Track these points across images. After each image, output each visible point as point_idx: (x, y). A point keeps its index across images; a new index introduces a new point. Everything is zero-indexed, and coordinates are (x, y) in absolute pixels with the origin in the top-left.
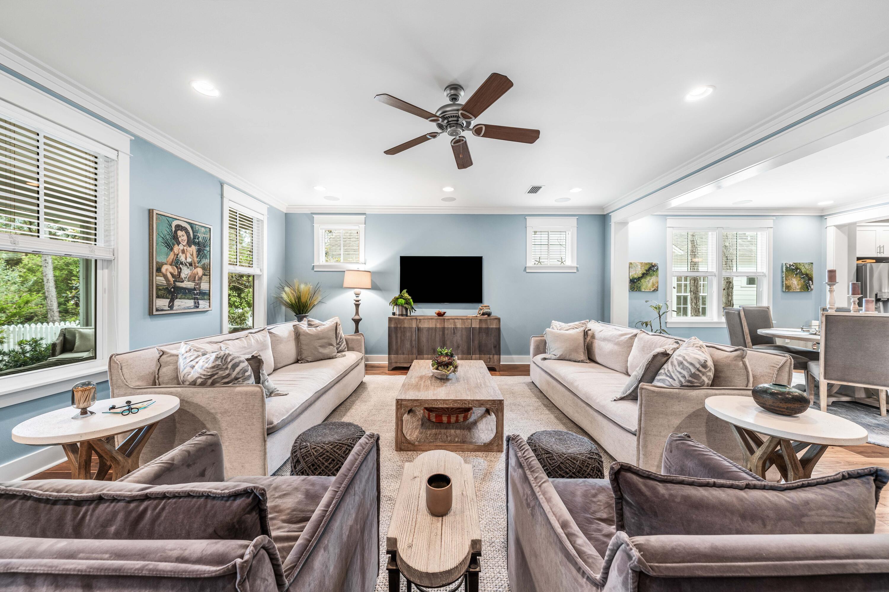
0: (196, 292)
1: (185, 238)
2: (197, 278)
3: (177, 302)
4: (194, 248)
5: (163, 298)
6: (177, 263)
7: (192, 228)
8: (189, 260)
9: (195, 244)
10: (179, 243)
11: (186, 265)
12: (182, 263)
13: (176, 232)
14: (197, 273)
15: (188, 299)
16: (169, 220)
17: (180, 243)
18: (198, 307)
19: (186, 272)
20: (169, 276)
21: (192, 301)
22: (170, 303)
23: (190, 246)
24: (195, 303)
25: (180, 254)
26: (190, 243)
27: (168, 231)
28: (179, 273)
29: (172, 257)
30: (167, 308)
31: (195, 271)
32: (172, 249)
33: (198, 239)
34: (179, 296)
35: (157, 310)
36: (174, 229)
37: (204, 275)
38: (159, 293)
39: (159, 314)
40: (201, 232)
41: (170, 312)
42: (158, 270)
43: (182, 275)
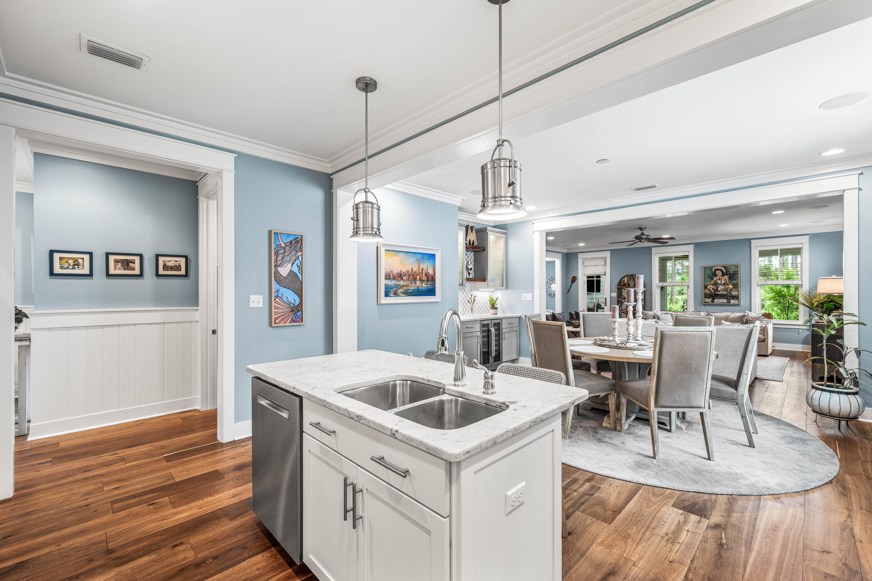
0: (728, 296)
1: (721, 273)
2: (729, 289)
3: (716, 300)
6: (716, 284)
7: (725, 268)
8: (723, 282)
9: (727, 275)
10: (716, 276)
11: (721, 284)
12: (719, 284)
13: (715, 272)
14: (729, 287)
16: (711, 268)
18: (730, 303)
19: (720, 288)
20: (711, 289)
22: (712, 300)
23: (724, 276)
24: (728, 301)
25: (718, 280)
26: (723, 275)
28: (717, 288)
29: (713, 282)
30: (710, 302)
31: (728, 286)
32: (713, 279)
34: (717, 298)
35: (705, 302)
36: (713, 271)
37: (734, 288)
38: (706, 296)
39: (706, 304)
40: (731, 269)
41: (712, 304)
42: (706, 287)
43: (719, 289)
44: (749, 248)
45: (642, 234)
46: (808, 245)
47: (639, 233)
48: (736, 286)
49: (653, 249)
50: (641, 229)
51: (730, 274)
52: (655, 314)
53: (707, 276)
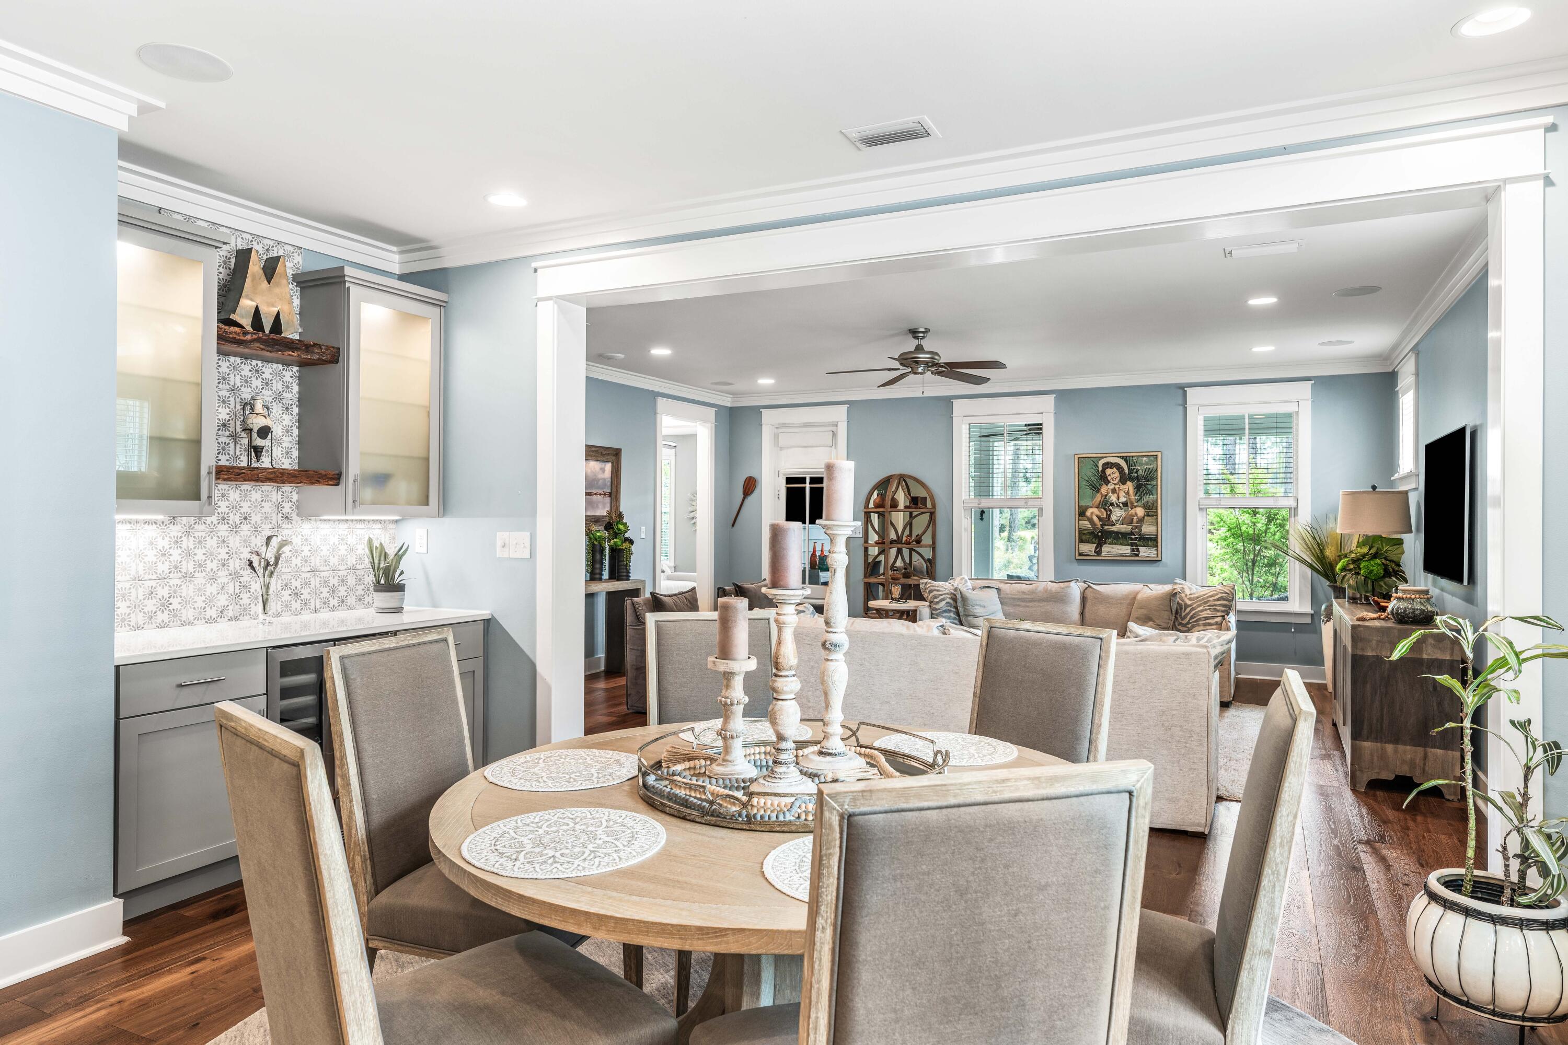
0: (1133, 537)
1: (1117, 474)
2: (1135, 520)
3: (1106, 549)
4: (1130, 485)
5: (1088, 542)
6: (1106, 505)
7: (1126, 462)
8: (1123, 499)
9: (1131, 479)
10: (1107, 482)
11: (1118, 505)
12: (1112, 504)
13: (1103, 471)
14: (1136, 514)
15: (1121, 544)
16: (1094, 461)
17: (1109, 482)
18: (1137, 555)
19: (1117, 514)
20: (1095, 519)
21: (1129, 547)
22: (1096, 548)
23: (1124, 483)
24: (1133, 550)
25: (1110, 494)
26: (1123, 481)
27: (1094, 471)
28: (1109, 516)
29: (1099, 499)
30: (1093, 553)
31: (1133, 511)
32: (1098, 491)
33: (1136, 472)
34: (1108, 541)
35: (1080, 554)
36: (1100, 469)
37: (1148, 515)
38: (1084, 537)
39: (1082, 558)
40: (1141, 464)
41: (1097, 559)
42: (1082, 513)
43: (1113, 518)
44: (1181, 408)
45: (919, 349)
46: (1310, 402)
47: (910, 345)
48: (1151, 510)
49: (956, 403)
50: (914, 333)
51: (1138, 478)
52: (956, 589)
53: (1084, 483)
